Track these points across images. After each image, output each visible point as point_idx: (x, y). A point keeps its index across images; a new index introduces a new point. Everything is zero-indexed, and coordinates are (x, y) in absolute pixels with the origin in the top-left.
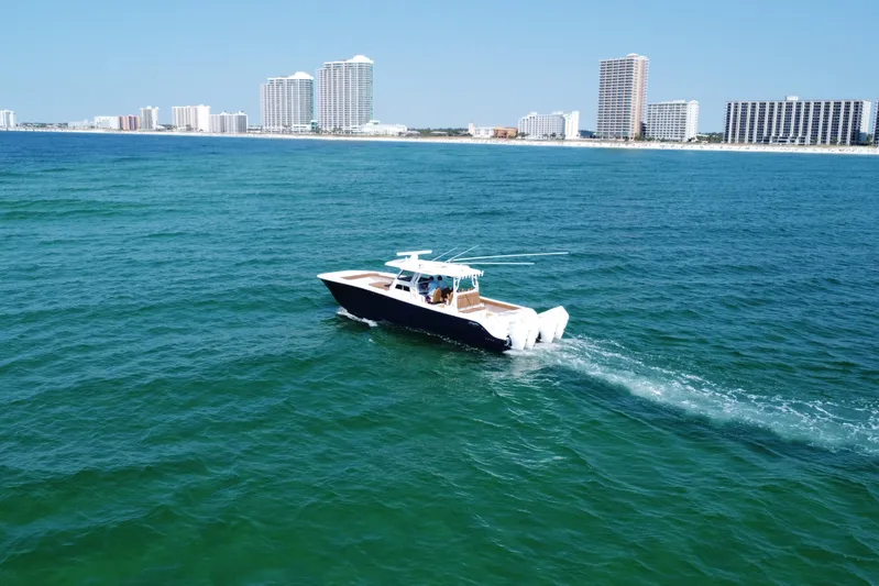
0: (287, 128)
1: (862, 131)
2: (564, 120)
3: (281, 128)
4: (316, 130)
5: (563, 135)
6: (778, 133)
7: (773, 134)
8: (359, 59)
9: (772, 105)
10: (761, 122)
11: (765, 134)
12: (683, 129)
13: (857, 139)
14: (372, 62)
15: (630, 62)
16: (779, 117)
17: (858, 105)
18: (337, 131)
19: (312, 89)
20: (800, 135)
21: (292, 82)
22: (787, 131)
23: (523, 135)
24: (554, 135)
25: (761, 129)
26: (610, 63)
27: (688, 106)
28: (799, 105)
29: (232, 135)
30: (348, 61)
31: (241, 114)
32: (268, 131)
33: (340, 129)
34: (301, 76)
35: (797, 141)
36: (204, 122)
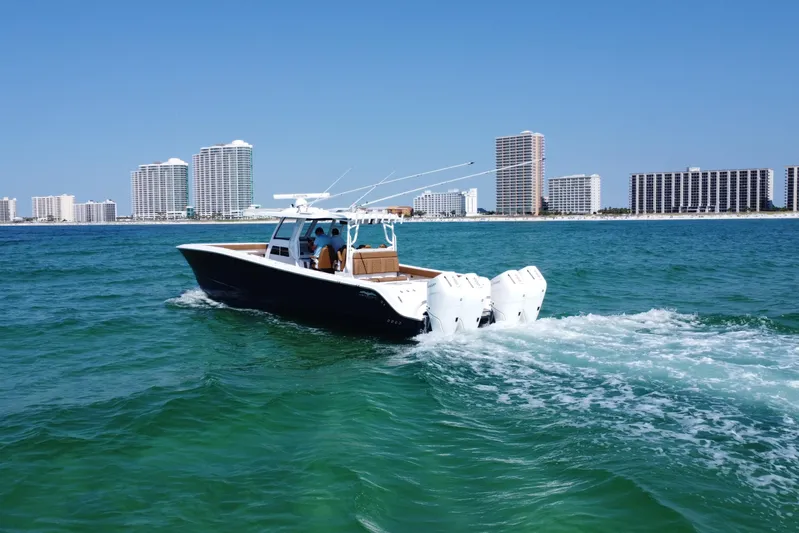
0: (161, 215)
1: (771, 197)
2: (464, 198)
3: (154, 215)
4: (192, 215)
5: (463, 213)
6: (686, 203)
7: (682, 205)
8: (238, 143)
9: (678, 176)
10: (668, 193)
11: (673, 205)
12: (589, 203)
13: (766, 206)
14: (251, 146)
15: (528, 139)
16: (686, 187)
17: (764, 174)
18: (216, 215)
19: (187, 175)
20: (709, 205)
21: (167, 168)
22: (695, 201)
23: (420, 214)
24: (453, 212)
25: (668, 200)
26: (506, 140)
27: (592, 180)
28: (705, 175)
29: (98, 224)
30: (227, 146)
31: (109, 202)
32: (139, 219)
33: (219, 214)
34: (174, 162)
35: (707, 210)
36: (68, 211)
